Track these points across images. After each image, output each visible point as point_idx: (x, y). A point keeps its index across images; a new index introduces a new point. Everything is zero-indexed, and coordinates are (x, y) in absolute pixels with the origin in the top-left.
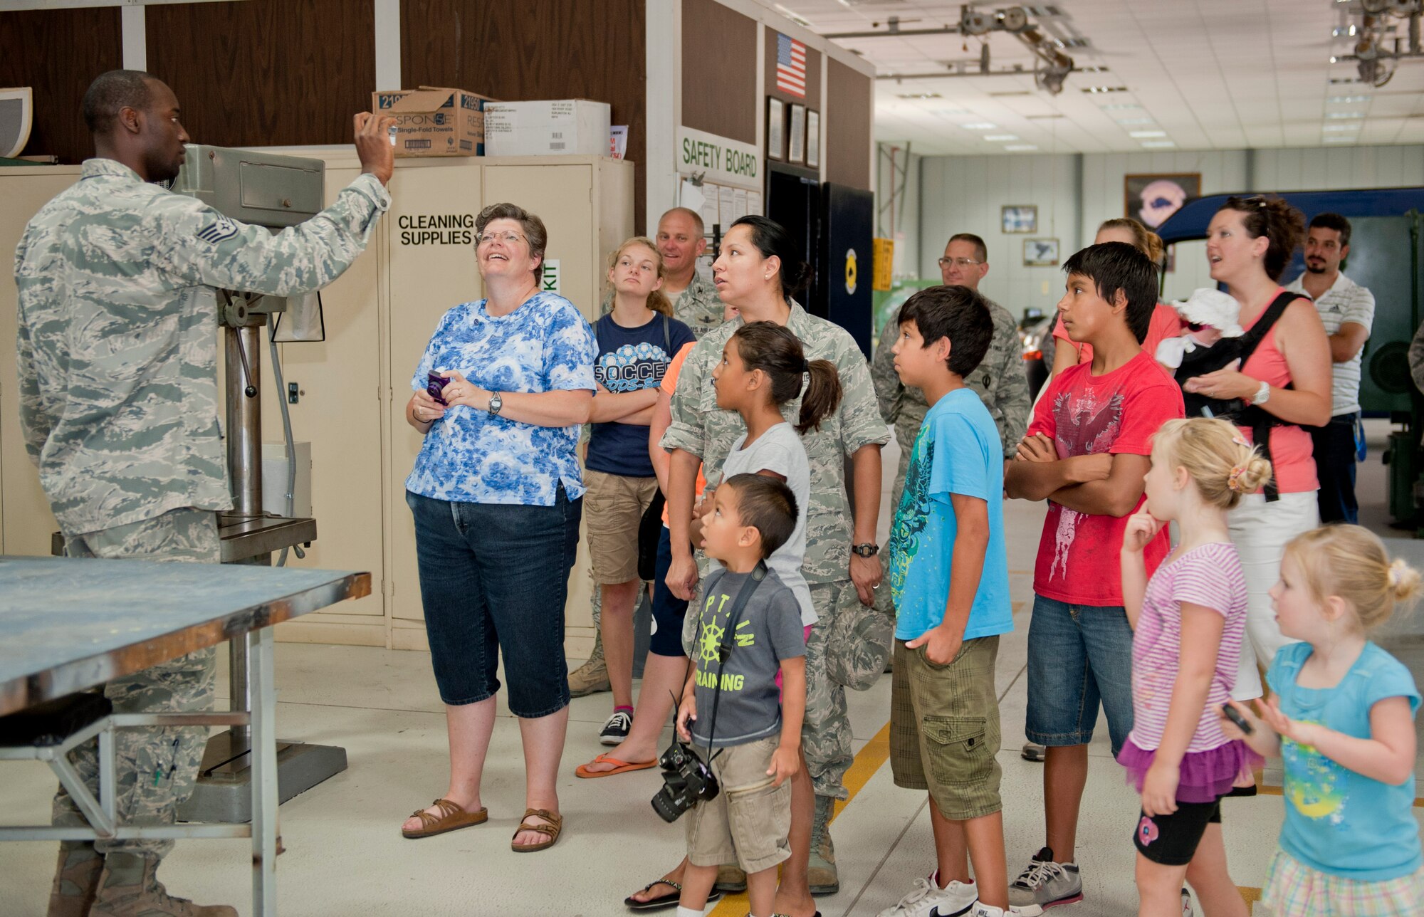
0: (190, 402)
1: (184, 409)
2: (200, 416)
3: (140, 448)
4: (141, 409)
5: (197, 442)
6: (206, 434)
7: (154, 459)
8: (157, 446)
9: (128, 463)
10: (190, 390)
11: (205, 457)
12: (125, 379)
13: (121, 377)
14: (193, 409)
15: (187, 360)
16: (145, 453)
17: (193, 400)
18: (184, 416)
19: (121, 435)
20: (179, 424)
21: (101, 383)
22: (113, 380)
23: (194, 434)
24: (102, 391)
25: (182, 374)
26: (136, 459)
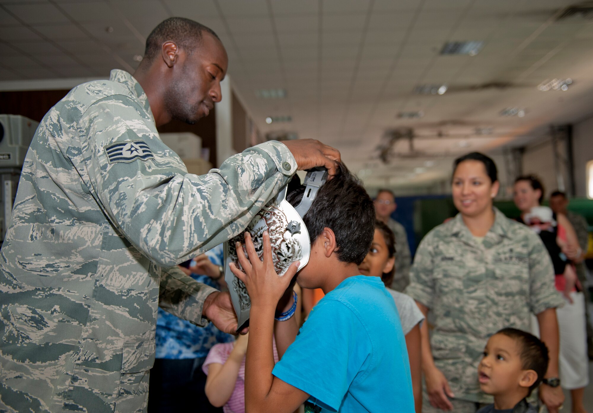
0: (93, 329)
1: (84, 335)
2: (100, 346)
3: (34, 362)
4: (42, 319)
5: (90, 373)
6: (104, 366)
7: (43, 377)
8: (50, 365)
9: (18, 374)
10: (98, 316)
11: (96, 391)
12: (32, 270)
13: (29, 267)
14: (94, 337)
15: (103, 283)
16: (37, 368)
17: (97, 327)
18: (83, 342)
19: (18, 339)
20: (75, 348)
21: (9, 267)
22: (20, 267)
23: (88, 364)
24: (6, 275)
25: (94, 296)
26: (28, 372)
